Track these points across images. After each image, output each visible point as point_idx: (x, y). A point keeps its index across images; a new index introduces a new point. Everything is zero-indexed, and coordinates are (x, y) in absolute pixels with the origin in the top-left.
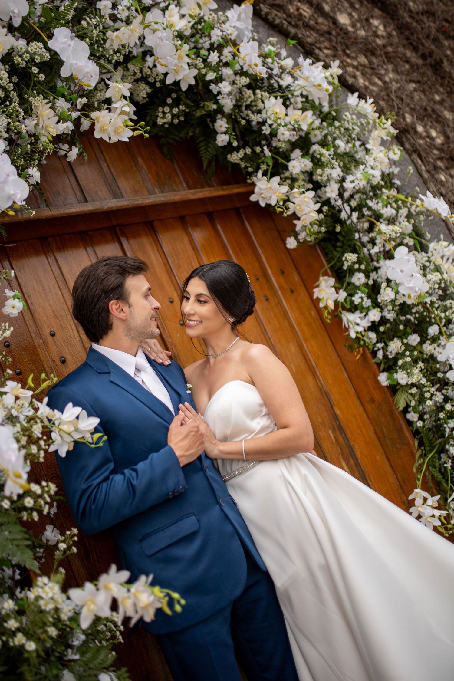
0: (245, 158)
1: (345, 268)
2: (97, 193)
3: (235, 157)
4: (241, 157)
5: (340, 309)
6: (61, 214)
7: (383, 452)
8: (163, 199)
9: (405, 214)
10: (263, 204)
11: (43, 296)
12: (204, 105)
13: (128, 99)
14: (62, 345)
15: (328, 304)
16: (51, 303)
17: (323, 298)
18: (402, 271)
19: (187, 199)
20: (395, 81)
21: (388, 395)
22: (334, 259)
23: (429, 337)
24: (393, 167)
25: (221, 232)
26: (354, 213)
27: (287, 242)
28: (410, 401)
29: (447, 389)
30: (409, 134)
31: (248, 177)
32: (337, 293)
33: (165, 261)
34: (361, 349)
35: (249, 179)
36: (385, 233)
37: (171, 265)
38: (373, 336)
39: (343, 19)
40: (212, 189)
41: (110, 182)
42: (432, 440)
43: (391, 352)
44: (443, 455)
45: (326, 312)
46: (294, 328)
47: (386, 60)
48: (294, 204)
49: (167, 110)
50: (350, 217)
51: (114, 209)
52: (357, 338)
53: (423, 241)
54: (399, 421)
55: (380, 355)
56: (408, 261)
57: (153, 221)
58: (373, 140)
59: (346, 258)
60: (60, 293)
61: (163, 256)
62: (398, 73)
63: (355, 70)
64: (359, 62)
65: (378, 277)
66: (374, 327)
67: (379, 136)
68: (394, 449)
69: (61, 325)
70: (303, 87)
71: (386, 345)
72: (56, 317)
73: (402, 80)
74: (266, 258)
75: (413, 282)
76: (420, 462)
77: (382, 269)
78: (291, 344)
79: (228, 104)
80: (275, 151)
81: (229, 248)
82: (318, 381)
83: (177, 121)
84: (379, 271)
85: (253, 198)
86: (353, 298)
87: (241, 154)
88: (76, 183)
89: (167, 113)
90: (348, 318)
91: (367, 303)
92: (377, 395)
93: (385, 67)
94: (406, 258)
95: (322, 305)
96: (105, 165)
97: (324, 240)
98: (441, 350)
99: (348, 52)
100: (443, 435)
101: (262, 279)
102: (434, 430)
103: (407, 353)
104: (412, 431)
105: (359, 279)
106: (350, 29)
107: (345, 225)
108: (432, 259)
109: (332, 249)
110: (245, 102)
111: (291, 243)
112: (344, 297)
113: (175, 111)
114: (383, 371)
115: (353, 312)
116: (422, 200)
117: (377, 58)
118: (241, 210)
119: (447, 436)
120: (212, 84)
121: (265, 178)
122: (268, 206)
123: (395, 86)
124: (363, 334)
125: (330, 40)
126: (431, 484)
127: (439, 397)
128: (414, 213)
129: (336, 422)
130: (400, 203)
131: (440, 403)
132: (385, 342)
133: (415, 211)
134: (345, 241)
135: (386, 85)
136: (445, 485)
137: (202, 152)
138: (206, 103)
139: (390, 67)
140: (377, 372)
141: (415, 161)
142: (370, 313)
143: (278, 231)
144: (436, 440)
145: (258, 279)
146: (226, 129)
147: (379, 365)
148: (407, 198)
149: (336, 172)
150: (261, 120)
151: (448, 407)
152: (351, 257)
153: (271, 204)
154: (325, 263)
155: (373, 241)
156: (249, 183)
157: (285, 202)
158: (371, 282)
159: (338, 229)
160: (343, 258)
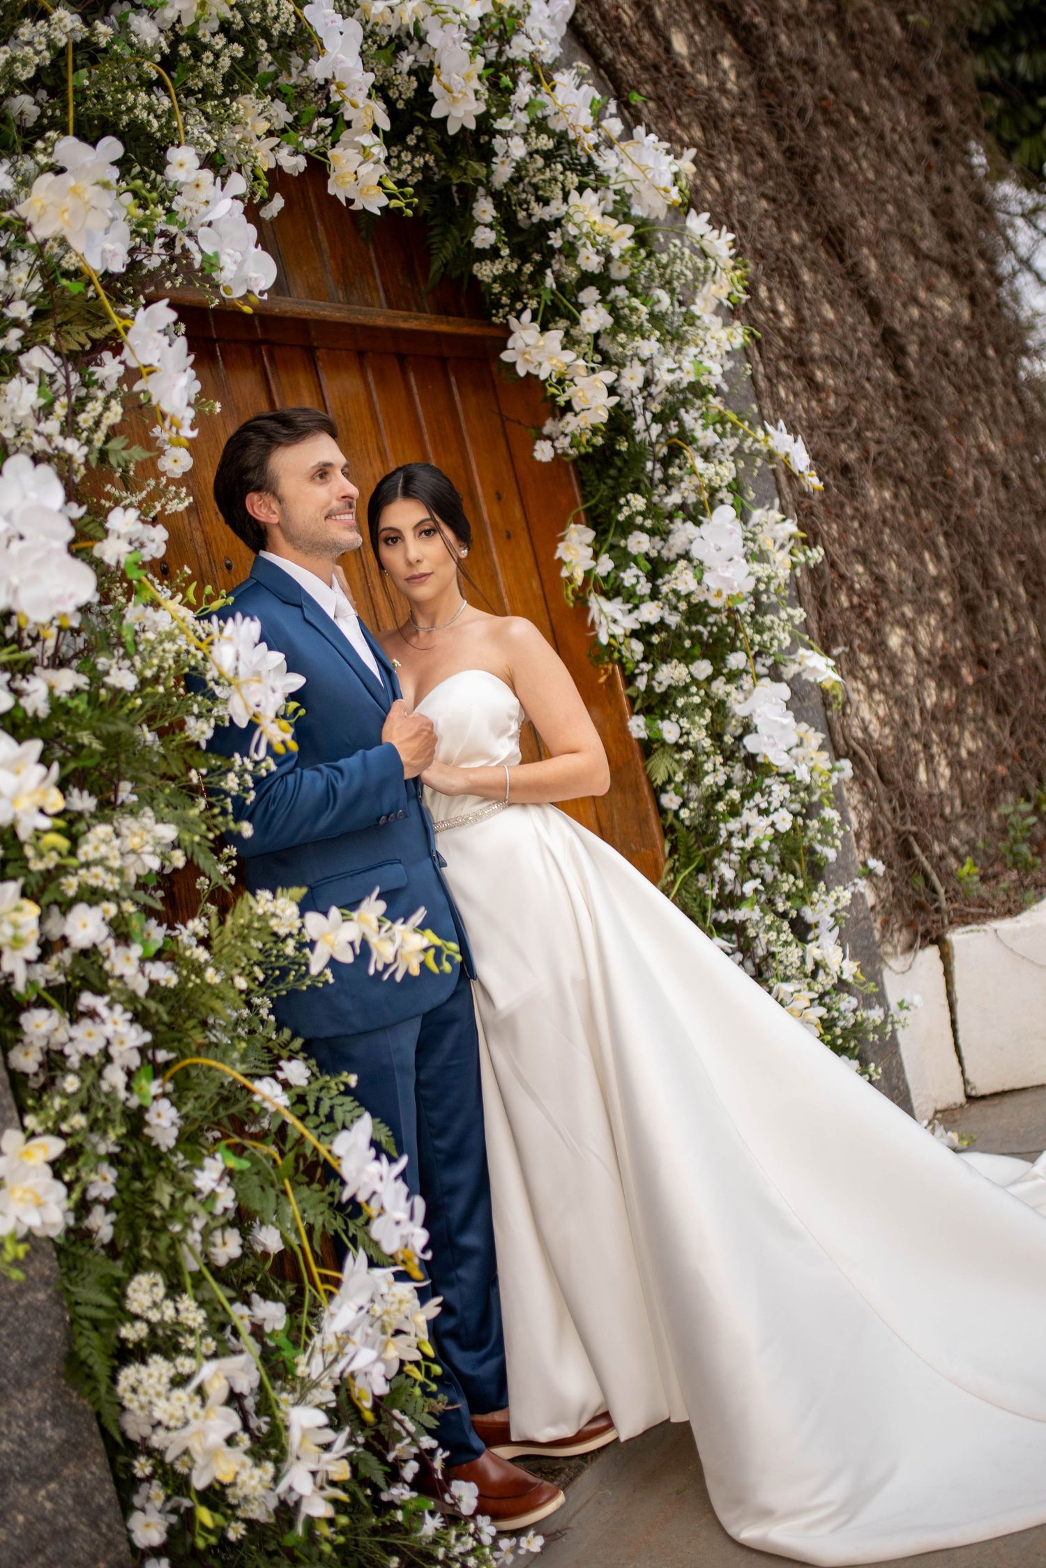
0: (504, 279)
1: (620, 518)
3: (485, 271)
4: (496, 274)
5: (591, 587)
9: (732, 449)
10: (522, 372)
12: (467, 165)
13: (382, 134)
15: (575, 575)
17: (570, 563)
18: (719, 549)
20: (739, 189)
21: (638, 755)
22: (596, 495)
23: (726, 671)
26: (655, 425)
27: (535, 448)
28: (675, 773)
31: (494, 312)
32: (595, 557)
34: (609, 667)
35: (495, 316)
36: (701, 475)
38: (638, 647)
39: (679, 44)
42: (692, 846)
43: (661, 682)
44: (702, 875)
45: (569, 587)
48: (575, 385)
49: (407, 156)
50: (648, 429)
52: (609, 645)
53: (745, 503)
54: (646, 804)
56: (732, 534)
57: (317, 349)
58: (705, 300)
59: (627, 501)
64: (692, 138)
65: (664, 545)
66: (642, 632)
67: (714, 296)
70: (631, 182)
71: (654, 669)
74: (478, 465)
75: (731, 570)
77: (676, 535)
79: (503, 172)
83: (415, 180)
84: (670, 536)
85: (506, 356)
86: (622, 575)
87: (497, 268)
89: (404, 162)
90: (597, 604)
91: (644, 588)
92: (617, 752)
93: (728, 157)
94: (729, 526)
95: (565, 573)
97: (584, 458)
98: (741, 697)
99: (679, 112)
100: (713, 841)
102: (700, 830)
103: (694, 689)
104: (663, 826)
105: (638, 543)
106: (688, 67)
107: (633, 440)
108: (760, 537)
111: (543, 452)
112: (606, 569)
113: (418, 162)
114: (640, 712)
115: (609, 599)
116: (767, 433)
117: (719, 136)
118: (451, 364)
119: (720, 844)
120: (499, 136)
121: (535, 325)
122: (532, 377)
123: (738, 199)
124: (622, 640)
125: (655, 83)
127: (720, 779)
128: (748, 450)
130: (729, 426)
131: (719, 788)
132: (653, 663)
133: (750, 447)
134: (625, 470)
138: (472, 163)
140: (628, 711)
142: (642, 607)
143: (504, 421)
144: (699, 848)
146: (492, 220)
147: (634, 699)
148: (742, 420)
149: (649, 347)
150: (547, 218)
151: (735, 794)
152: (638, 502)
153: (537, 377)
154: (579, 499)
155: (669, 483)
156: (495, 325)
157: (562, 379)
158: (654, 553)
159: (622, 447)
160: (622, 500)
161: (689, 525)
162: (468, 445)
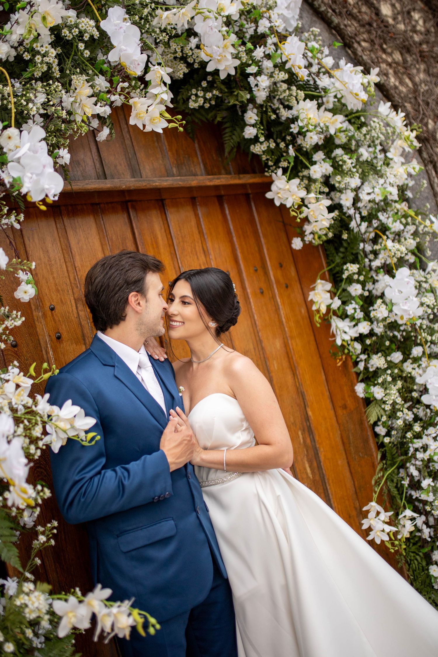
0: (269, 151)
1: (344, 276)
2: (116, 166)
3: (257, 149)
4: (264, 150)
5: (331, 313)
6: (80, 189)
7: (345, 457)
8: (180, 183)
9: (412, 232)
10: (277, 203)
11: (49, 267)
12: (238, 94)
13: (168, 86)
14: (59, 321)
15: (321, 308)
16: (55, 275)
17: (317, 302)
18: (400, 292)
19: (203, 184)
20: (424, 82)
21: (362, 405)
22: (333, 262)
23: (411, 356)
24: (409, 179)
25: (229, 217)
26: (363, 223)
27: (293, 242)
28: (382, 416)
29: (418, 409)
30: (429, 143)
31: (266, 169)
32: (332, 298)
33: (171, 242)
34: (344, 357)
35: (267, 172)
36: (390, 250)
37: (176, 248)
38: (358, 347)
39: (385, 10)
40: (229, 176)
41: (130, 156)
42: (394, 455)
43: (372, 365)
44: (401, 470)
45: (318, 315)
46: (283, 324)
47: (420, 59)
48: (308, 208)
49: (201, 93)
50: (359, 226)
51: (132, 188)
52: (342, 345)
53: (423, 258)
54: (367, 432)
55: (361, 366)
56: (408, 283)
57: (165, 199)
58: (395, 148)
59: (348, 268)
60: (65, 266)
61: (169, 236)
62: (429, 75)
63: (388, 67)
64: (394, 59)
65: (373, 289)
66: (360, 339)
67: (400, 147)
68: (356, 457)
69: (61, 300)
70: (339, 91)
71: (369, 358)
72: (58, 290)
73: (431, 82)
74: (268, 249)
75: (408, 304)
76: (379, 475)
77: (379, 283)
78: (277, 340)
79: (261, 96)
80: (299, 149)
81: (234, 235)
82: (296, 380)
83: (209, 105)
84: (376, 284)
85: (269, 195)
86: (347, 308)
87: (264, 147)
88: (96, 154)
89: (199, 97)
90: (337, 324)
91: (360, 315)
92: (350, 403)
93: (417, 66)
94: (407, 280)
95: (314, 308)
96: (128, 136)
98: (420, 371)
99: (385, 46)
100: (406, 453)
101: (260, 271)
102: (399, 446)
103: (389, 371)
104: (377, 443)
105: (356, 289)
106: (391, 21)
107: (351, 233)
108: (429, 280)
109: (334, 251)
110: (279, 96)
111: (297, 244)
112: (338, 306)
113: (208, 96)
114: (362, 381)
115: (343, 319)
116: (432, 222)
117: (411, 56)
118: (251, 197)
119: (410, 455)
120: (250, 76)
121: (284, 177)
122: (283, 206)
123: (423, 88)
124: (349, 342)
125: (369, 32)
126: (385, 497)
127: (410, 417)
128: (421, 232)
129: (306, 423)
130: (409, 219)
131: (409, 422)
132: (368, 355)
133: (423, 230)
134: (349, 249)
135: (416, 87)
136: (399, 501)
137: (226, 139)
138: (241, 92)
139: (422, 67)
140: (355, 381)
141: (429, 172)
142: (359, 325)
143: (284, 224)
144: (399, 456)
145: (256, 270)
146: (255, 122)
147: (358, 374)
148: (417, 215)
149: (355, 182)
150: (291, 117)
151: (417, 428)
152: (353, 268)
153: (285, 205)
154: (324, 264)
155: (376, 253)
156: (267, 177)
157: (300, 207)
158: (366, 294)
159: (345, 236)
160: (345, 267)
161: (387, 277)
162: (262, 240)
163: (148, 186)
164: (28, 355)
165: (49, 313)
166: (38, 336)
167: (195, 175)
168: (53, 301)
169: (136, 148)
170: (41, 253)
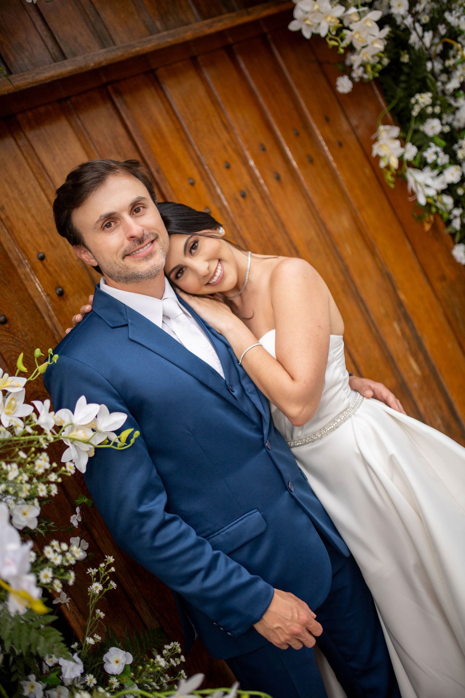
1: (415, 113)
2: (75, 39)
5: (406, 166)
6: (29, 83)
8: (170, 40)
10: (307, 35)
11: (21, 203)
14: (56, 271)
15: (391, 163)
16: (34, 211)
17: (385, 155)
19: (202, 34)
22: (395, 98)
25: (247, 72)
26: (426, 34)
27: (338, 84)
32: (403, 146)
33: (178, 126)
34: (432, 218)
37: (187, 131)
38: (448, 200)
40: (233, 15)
41: (93, 20)
45: (389, 173)
46: (346, 194)
48: (351, 30)
50: (421, 39)
51: (104, 64)
52: (428, 204)
55: (457, 224)
57: (156, 69)
59: (417, 100)
60: (43, 196)
61: (174, 118)
65: (454, 120)
66: (450, 189)
69: (51, 243)
72: (42, 232)
77: (461, 110)
78: (343, 217)
82: (378, 262)
84: (457, 113)
85: (293, 26)
86: (425, 154)
88: (43, 27)
90: (415, 178)
91: (444, 159)
92: (449, 272)
95: (382, 164)
101: (303, 134)
105: (433, 127)
107: (412, 52)
109: (392, 83)
111: (344, 85)
112: (414, 154)
114: (460, 242)
115: (421, 170)
118: (269, 37)
122: (316, 36)
124: (436, 198)
132: (463, 207)
134: (412, 74)
140: (452, 244)
142: (445, 172)
145: (298, 134)
147: (454, 235)
152: (425, 99)
153: (319, 35)
154: (383, 104)
155: (449, 71)
157: (339, 30)
158: (447, 129)
159: (405, 58)
160: (413, 101)
163: (127, 56)
164: (26, 329)
165: (39, 265)
166: (32, 299)
167: (187, 23)
168: (40, 247)
169: (97, 5)
170: (6, 186)
